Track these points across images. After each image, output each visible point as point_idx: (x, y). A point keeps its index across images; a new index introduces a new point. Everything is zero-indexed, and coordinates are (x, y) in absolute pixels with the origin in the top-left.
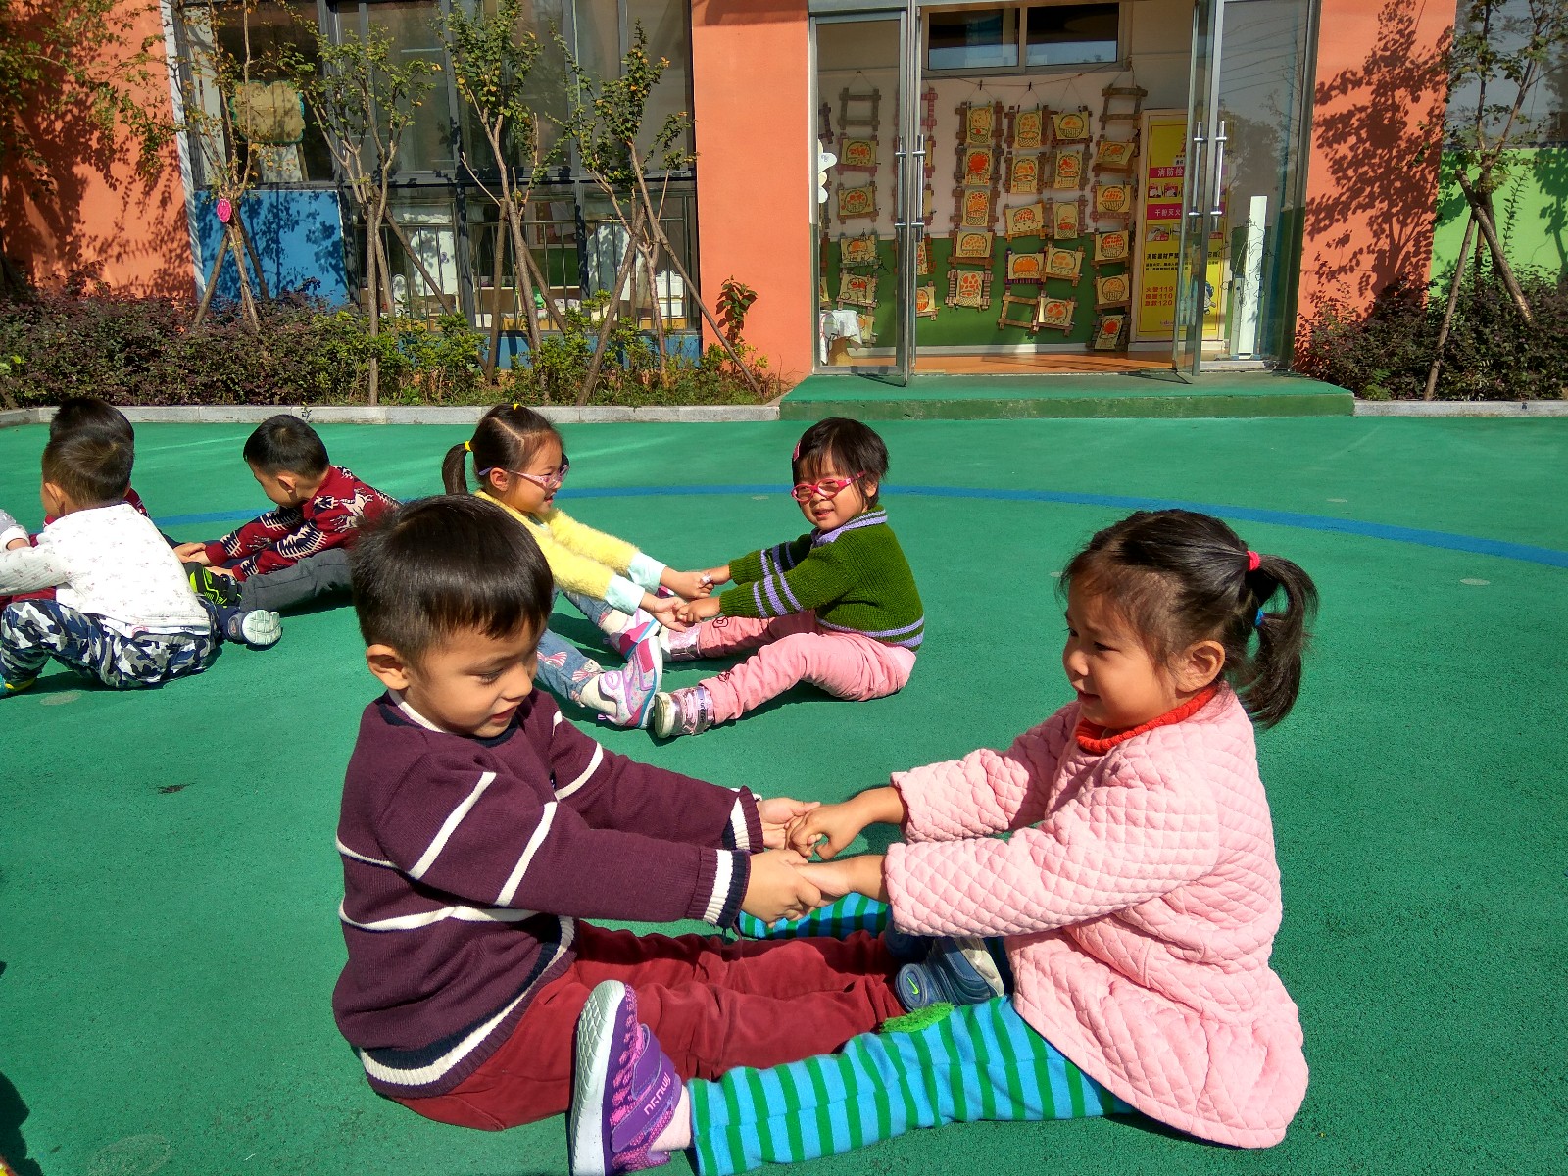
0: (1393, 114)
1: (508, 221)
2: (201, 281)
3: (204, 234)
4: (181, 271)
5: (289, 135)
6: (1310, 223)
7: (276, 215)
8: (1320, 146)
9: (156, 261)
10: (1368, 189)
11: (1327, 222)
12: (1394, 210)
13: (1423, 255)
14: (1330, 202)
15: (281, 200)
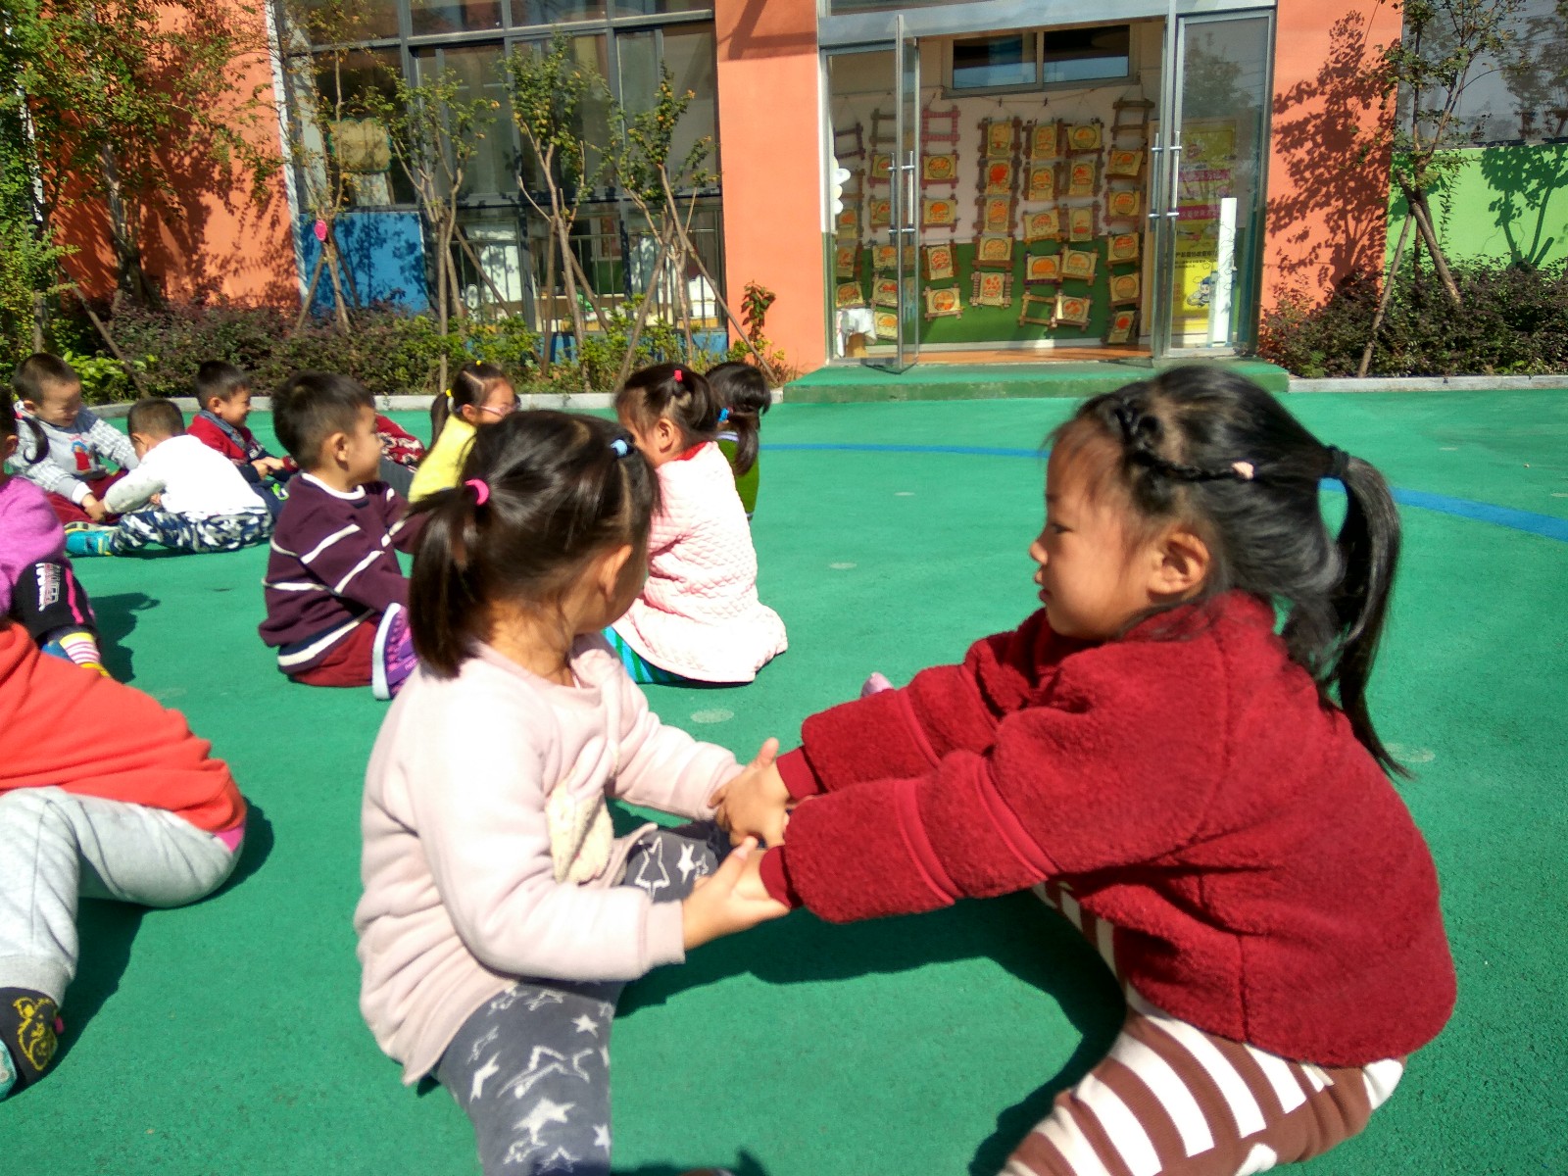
0: (1346, 120)
1: (557, 235)
2: (305, 291)
3: (307, 251)
4: (287, 284)
5: (378, 165)
6: (1271, 221)
7: (368, 235)
8: (1279, 152)
9: (267, 276)
10: (1324, 190)
11: (1287, 220)
12: (1349, 207)
13: (1377, 248)
14: (1289, 201)
15: (372, 221)
